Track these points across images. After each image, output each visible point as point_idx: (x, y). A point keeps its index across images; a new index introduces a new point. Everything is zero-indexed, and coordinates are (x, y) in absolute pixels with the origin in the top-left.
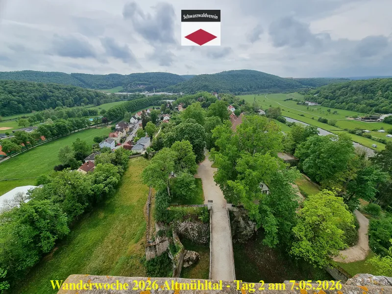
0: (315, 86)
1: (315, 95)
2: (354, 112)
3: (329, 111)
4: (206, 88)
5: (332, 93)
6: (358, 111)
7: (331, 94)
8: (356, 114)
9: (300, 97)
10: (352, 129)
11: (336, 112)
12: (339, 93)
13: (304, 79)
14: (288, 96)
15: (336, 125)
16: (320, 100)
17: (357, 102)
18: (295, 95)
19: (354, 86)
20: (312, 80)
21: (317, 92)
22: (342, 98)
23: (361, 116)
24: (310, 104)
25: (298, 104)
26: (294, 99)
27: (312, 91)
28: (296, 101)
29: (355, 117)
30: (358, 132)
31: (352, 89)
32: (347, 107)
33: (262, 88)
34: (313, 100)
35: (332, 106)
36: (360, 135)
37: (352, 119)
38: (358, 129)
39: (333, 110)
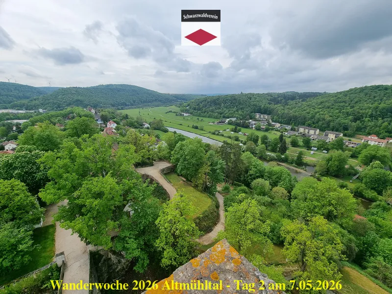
0: (187, 100)
1: (188, 108)
2: (212, 119)
3: (198, 119)
4: (79, 103)
5: (198, 105)
6: (214, 118)
7: (197, 107)
8: (213, 120)
9: (178, 109)
10: (213, 131)
11: (202, 120)
12: (201, 105)
13: (178, 95)
14: (168, 109)
15: (204, 129)
16: (192, 111)
17: (212, 111)
18: (174, 108)
19: (209, 100)
20: (183, 95)
21: (189, 105)
22: (204, 109)
23: (216, 121)
24: (185, 114)
25: (176, 115)
26: (173, 111)
27: (185, 104)
28: (175, 112)
29: (213, 122)
30: (217, 133)
31: (208, 103)
32: (208, 115)
33: (145, 102)
34: (187, 111)
35: (199, 116)
36: (218, 135)
37: (212, 124)
38: (216, 131)
39: (200, 118)
